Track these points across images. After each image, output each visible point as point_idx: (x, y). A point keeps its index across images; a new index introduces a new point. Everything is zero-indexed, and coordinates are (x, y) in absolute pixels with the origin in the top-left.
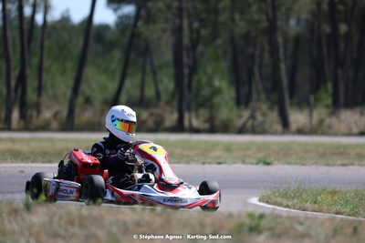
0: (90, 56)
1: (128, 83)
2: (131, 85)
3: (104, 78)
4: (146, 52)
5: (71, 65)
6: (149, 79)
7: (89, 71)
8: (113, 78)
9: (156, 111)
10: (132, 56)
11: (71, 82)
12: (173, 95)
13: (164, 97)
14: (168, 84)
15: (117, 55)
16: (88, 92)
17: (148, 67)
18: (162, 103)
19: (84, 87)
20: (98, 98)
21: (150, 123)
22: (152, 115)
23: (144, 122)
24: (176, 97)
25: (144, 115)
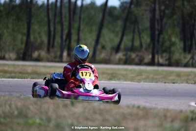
0: (105, 23)
1: (125, 38)
2: (127, 41)
3: (112, 35)
4: (136, 22)
5: (95, 29)
6: (136, 37)
7: (105, 31)
8: (117, 36)
9: (140, 54)
10: (128, 24)
11: (95, 37)
12: (149, 45)
13: (144, 46)
14: (146, 39)
15: (120, 23)
16: (104, 43)
17: (136, 30)
18: (143, 50)
19: (101, 40)
20: (109, 46)
21: (137, 60)
22: (137, 56)
23: (133, 59)
24: (151, 47)
25: (133, 55)
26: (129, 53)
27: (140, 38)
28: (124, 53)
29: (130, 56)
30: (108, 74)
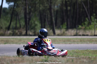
1: (12, 23)
2: (13, 24)
3: (6, 22)
4: (17, 15)
8: (8, 22)
10: (13, 16)
12: (24, 26)
13: (22, 27)
14: (23, 23)
15: (9, 16)
16: (1, 26)
20: (4, 27)
21: (18, 34)
22: (19, 31)
23: (17, 33)
24: (25, 27)
25: (17, 31)
26: (14, 30)
27: (20, 23)
28: (12, 30)
29: (15, 32)
30: (4, 41)
